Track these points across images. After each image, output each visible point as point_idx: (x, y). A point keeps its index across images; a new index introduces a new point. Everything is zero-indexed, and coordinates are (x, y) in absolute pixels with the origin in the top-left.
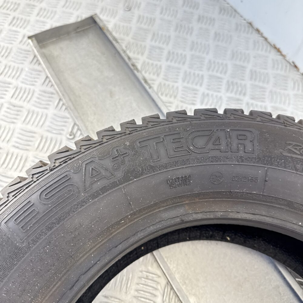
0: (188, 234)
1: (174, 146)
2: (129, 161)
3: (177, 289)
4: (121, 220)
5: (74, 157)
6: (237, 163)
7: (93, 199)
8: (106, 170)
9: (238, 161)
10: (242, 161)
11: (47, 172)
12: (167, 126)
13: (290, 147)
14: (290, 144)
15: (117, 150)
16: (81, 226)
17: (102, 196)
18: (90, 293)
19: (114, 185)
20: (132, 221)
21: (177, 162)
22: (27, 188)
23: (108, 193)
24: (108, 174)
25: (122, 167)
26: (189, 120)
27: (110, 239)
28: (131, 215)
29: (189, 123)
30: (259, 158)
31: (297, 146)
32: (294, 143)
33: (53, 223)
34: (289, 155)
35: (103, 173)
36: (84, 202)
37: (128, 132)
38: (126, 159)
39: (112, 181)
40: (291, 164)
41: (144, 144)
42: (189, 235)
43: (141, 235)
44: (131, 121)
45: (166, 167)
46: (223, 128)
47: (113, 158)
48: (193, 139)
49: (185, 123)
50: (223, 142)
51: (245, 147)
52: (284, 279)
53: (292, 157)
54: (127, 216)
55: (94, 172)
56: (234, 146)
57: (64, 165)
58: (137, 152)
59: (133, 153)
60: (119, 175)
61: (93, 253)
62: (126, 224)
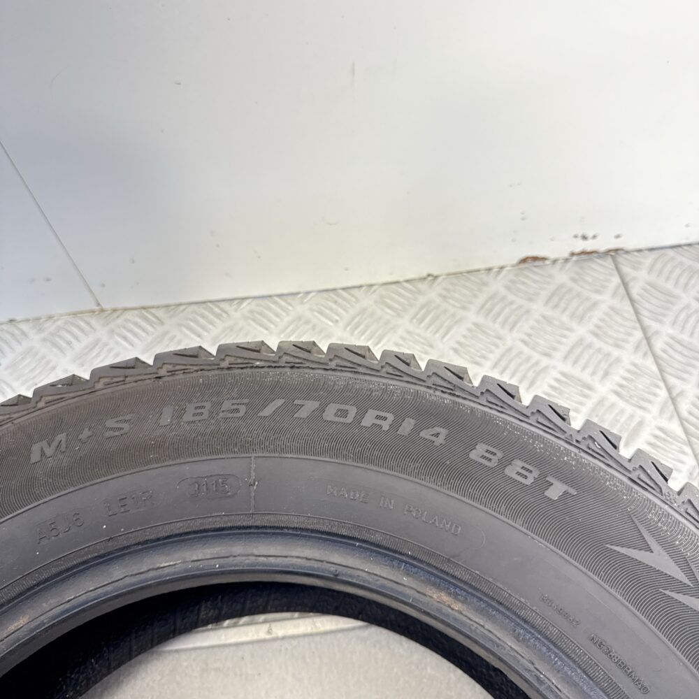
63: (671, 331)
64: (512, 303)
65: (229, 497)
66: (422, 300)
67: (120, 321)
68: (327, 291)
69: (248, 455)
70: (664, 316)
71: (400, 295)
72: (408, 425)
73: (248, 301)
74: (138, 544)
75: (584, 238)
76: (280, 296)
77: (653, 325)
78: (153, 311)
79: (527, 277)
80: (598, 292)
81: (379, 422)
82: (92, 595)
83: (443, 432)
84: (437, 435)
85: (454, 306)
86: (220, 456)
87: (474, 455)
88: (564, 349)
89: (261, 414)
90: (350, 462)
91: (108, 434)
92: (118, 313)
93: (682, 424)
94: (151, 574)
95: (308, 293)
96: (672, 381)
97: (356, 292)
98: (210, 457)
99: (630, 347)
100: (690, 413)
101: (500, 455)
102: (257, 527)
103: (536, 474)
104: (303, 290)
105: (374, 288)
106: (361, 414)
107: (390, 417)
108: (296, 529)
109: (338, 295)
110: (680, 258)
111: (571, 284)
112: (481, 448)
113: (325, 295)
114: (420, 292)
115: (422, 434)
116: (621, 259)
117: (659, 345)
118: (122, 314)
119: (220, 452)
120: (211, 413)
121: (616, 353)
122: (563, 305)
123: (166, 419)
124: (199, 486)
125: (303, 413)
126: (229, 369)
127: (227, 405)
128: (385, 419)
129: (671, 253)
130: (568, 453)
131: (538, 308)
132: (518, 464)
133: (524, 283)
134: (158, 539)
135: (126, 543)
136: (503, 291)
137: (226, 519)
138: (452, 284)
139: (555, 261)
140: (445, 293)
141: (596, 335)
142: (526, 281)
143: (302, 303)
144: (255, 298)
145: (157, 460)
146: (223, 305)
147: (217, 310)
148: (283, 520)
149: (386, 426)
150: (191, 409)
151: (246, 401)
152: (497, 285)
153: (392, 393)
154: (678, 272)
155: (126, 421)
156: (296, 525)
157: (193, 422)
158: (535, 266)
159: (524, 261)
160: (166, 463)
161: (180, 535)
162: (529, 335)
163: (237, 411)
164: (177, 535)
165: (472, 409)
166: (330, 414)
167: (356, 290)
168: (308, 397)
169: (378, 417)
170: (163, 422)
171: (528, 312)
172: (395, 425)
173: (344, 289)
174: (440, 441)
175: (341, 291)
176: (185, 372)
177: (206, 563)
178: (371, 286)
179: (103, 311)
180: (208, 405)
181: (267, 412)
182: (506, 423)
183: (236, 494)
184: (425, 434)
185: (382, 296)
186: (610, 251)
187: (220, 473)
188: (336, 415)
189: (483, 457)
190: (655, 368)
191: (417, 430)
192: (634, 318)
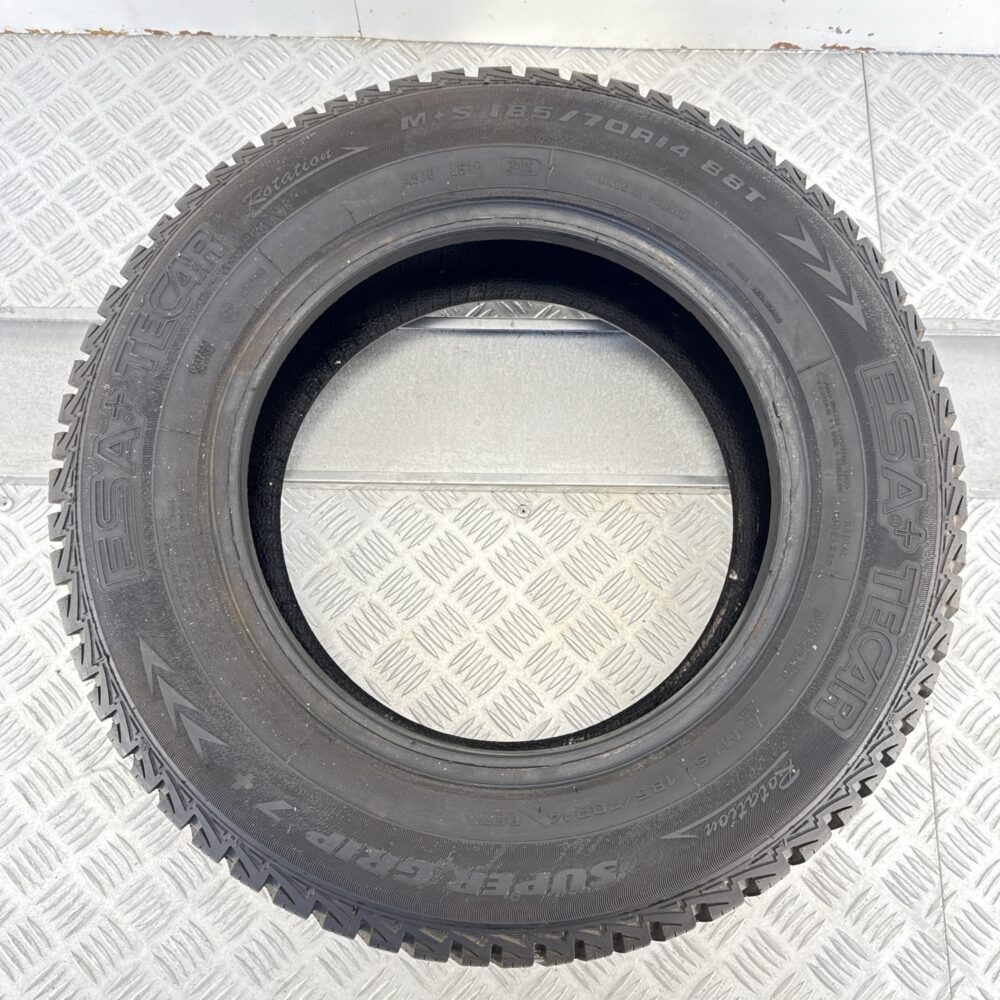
0: (296, 412)
1: (152, 332)
2: (132, 399)
3: (361, 478)
4: (200, 456)
5: (77, 464)
6: (227, 277)
7: (150, 470)
8: (123, 432)
9: (226, 274)
10: (229, 269)
11: (73, 508)
12: (118, 323)
13: (251, 203)
14: (248, 200)
15: (107, 404)
16: (174, 501)
17: (154, 458)
18: (280, 588)
19: (150, 435)
20: (211, 445)
21: (175, 344)
22: (78, 541)
23: (154, 448)
24: (131, 434)
25: (133, 412)
26: (130, 290)
27: (214, 484)
28: (202, 441)
29: (133, 294)
30: (240, 248)
31: (256, 193)
32: (250, 194)
33: (147, 529)
34: (259, 211)
35: (125, 438)
36: (146, 483)
37: (91, 378)
38: (127, 400)
39: (143, 434)
40: (272, 219)
41: (122, 367)
42: (299, 410)
43: (236, 449)
44: (75, 366)
45: (173, 361)
46: (172, 259)
47: (114, 416)
48: (159, 303)
49: (132, 297)
50: (190, 272)
51: (213, 253)
52: (454, 331)
53: (265, 211)
54: (201, 446)
55: (116, 448)
56: (203, 263)
57: (79, 482)
58: (126, 382)
59: (125, 387)
60: (141, 421)
61: (216, 512)
62: (210, 454)
63: (895, 137)
64: (756, 88)
65: (533, 175)
66: (672, 72)
67: (378, 51)
68: (581, 48)
69: (549, 147)
70: (894, 122)
71: (651, 63)
72: (663, 141)
73: (504, 48)
74: (468, 200)
75: (838, 31)
76: (535, 47)
77: (881, 129)
78: (410, 45)
79: (777, 65)
80: (839, 89)
81: (642, 136)
82: (434, 230)
83: (686, 149)
84: (682, 150)
85: (701, 83)
87: (704, 167)
88: (793, 139)
89: (561, 119)
90: (619, 162)
91: (454, 117)
92: (377, 43)
93: (878, 220)
94: (475, 223)
95: (562, 48)
96: (881, 181)
97: (608, 54)
98: (523, 145)
99: (853, 146)
100: (889, 211)
101: (721, 169)
102: (548, 201)
103: (742, 184)
104: (558, 44)
105: (629, 52)
106: (632, 129)
107: (651, 134)
108: (573, 205)
109: (591, 55)
110: (926, 67)
111: (815, 78)
112: (710, 163)
113: (578, 53)
114: (672, 64)
115: (672, 149)
116: (871, 59)
117: (879, 147)
118: (380, 44)
119: (531, 142)
120: (526, 113)
121: (838, 150)
122: (803, 97)
123: (495, 113)
124: (514, 164)
125: (591, 123)
126: (537, 84)
127: (537, 110)
128: (648, 135)
129: (919, 60)
130: (767, 175)
131: (780, 96)
132: (732, 177)
133: (772, 70)
134: (481, 199)
135: (461, 197)
136: (750, 75)
137: (528, 191)
138: (703, 59)
139: (807, 51)
140: (695, 68)
141: (826, 131)
142: (774, 67)
143: (555, 58)
144: (509, 46)
145: (488, 142)
146: (477, 49)
147: (472, 53)
148: (566, 198)
149: (647, 140)
150: (512, 108)
151: (551, 108)
152: (746, 68)
153: (655, 118)
154: (920, 80)
155: (467, 110)
156: (575, 203)
157: (514, 118)
158: (786, 54)
159: (777, 46)
161: (496, 198)
162: (765, 121)
163: (545, 114)
164: (494, 198)
165: (709, 138)
166: (610, 126)
167: (610, 52)
168: (595, 112)
169: (643, 133)
170: (493, 115)
171: (770, 99)
172: (654, 140)
173: (597, 49)
174: (682, 155)
175: (594, 51)
176: (505, 82)
177: (512, 221)
178: (625, 50)
179: (362, 38)
180: (524, 107)
181: (566, 118)
182: (729, 149)
183: (538, 174)
184: (673, 149)
185: (634, 63)
186: (861, 49)
187: (529, 157)
188: (614, 127)
189: (710, 169)
190: (869, 168)
191: (668, 145)
192: (865, 120)
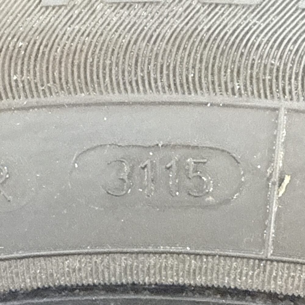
65: (208, 206)
69: (269, 103)
86: (192, 97)
98: (165, 97)
124: (132, 168)
160: (51, 99)
183: (227, 201)
187: (189, 142)
